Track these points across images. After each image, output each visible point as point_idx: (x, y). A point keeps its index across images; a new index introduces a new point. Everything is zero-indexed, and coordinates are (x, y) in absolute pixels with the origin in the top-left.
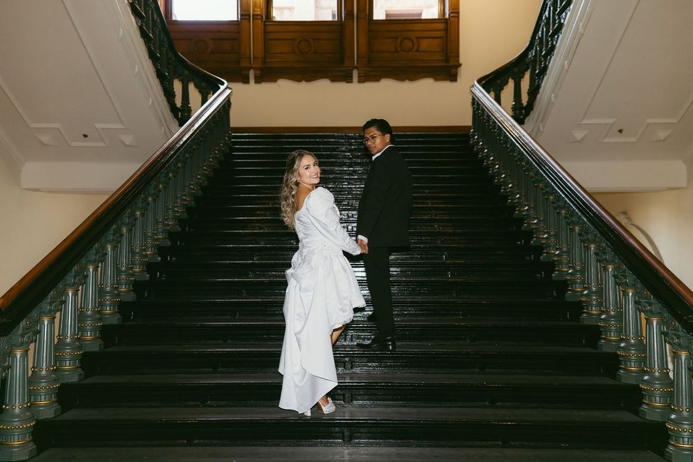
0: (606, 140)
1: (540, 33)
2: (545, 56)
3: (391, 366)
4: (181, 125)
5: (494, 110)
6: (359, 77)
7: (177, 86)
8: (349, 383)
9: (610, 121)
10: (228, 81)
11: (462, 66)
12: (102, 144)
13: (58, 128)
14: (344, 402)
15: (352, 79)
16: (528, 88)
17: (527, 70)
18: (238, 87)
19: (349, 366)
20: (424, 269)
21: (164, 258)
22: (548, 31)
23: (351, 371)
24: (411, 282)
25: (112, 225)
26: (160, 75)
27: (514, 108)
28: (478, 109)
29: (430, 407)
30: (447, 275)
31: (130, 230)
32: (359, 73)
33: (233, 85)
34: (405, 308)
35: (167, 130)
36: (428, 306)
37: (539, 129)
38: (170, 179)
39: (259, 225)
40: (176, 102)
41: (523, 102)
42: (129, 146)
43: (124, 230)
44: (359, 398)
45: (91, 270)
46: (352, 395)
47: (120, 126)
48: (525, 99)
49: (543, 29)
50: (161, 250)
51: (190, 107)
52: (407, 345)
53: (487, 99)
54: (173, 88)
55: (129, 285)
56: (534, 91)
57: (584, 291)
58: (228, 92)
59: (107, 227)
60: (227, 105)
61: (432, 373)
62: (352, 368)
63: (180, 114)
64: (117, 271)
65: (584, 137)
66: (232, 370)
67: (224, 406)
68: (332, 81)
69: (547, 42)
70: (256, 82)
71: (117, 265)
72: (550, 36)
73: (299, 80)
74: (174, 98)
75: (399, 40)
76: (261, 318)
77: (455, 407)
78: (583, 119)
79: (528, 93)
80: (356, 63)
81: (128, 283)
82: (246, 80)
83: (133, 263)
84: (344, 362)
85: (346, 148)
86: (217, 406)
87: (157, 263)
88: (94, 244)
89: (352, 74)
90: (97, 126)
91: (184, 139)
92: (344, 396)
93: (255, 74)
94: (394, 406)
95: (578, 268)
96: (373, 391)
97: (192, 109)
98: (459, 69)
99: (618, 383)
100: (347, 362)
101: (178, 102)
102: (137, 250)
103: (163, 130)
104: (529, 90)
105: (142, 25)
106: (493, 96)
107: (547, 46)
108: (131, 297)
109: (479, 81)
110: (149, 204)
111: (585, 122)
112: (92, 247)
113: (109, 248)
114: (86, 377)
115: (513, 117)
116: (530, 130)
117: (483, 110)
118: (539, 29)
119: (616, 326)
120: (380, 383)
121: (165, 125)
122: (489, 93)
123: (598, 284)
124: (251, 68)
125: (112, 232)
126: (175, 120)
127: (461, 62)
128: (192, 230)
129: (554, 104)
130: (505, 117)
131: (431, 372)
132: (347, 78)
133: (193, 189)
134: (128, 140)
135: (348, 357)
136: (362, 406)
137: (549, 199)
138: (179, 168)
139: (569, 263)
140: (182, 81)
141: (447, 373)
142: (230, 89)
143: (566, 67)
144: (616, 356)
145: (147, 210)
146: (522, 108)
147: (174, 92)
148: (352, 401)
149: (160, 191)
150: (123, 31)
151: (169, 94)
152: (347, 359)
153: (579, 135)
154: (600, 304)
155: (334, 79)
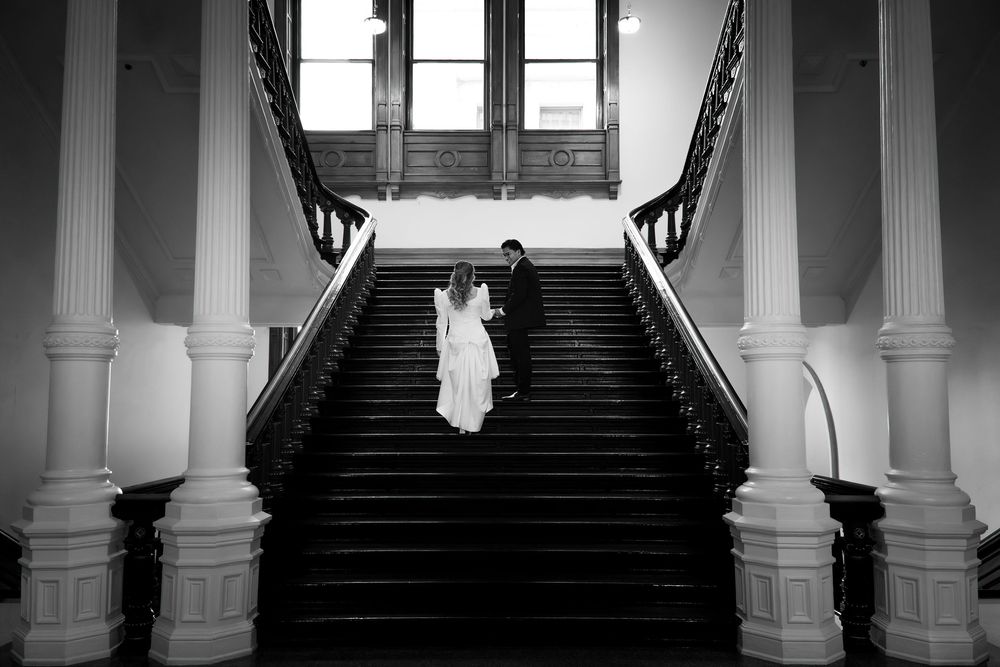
2: (695, 194)
6: (508, 193)
7: (320, 216)
11: (622, 184)
15: (500, 196)
16: (682, 220)
17: (679, 204)
22: (702, 151)
27: (668, 241)
32: (508, 190)
41: (677, 235)
48: (679, 232)
49: (698, 148)
51: (332, 238)
54: (316, 218)
58: (373, 224)
63: (321, 246)
68: (479, 197)
69: (696, 180)
70: (393, 199)
73: (443, 197)
74: (317, 229)
75: (553, 152)
80: (504, 178)
82: (382, 197)
89: (500, 190)
93: (392, 190)
98: (619, 186)
101: (320, 233)
104: (682, 223)
107: (701, 164)
109: (632, 214)
118: (694, 149)
124: (388, 183)
127: (621, 179)
129: (702, 242)
132: (495, 195)
140: (323, 209)
146: (676, 241)
147: (317, 224)
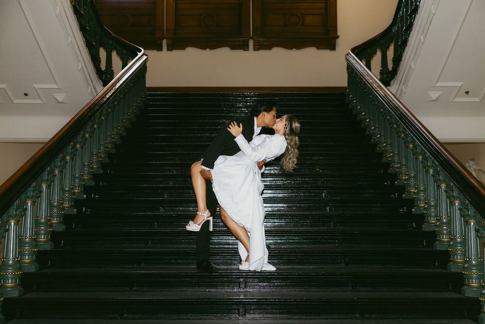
0: (457, 100)
1: (401, 12)
2: (406, 31)
3: (278, 286)
4: (105, 85)
5: (365, 74)
6: (254, 45)
7: (103, 54)
8: (243, 299)
9: (459, 84)
10: (144, 49)
11: (340, 37)
12: (39, 101)
13: (4, 89)
14: (239, 315)
15: (248, 48)
16: (393, 56)
17: (391, 42)
18: (153, 53)
19: (243, 286)
20: (307, 205)
21: (89, 196)
22: (407, 11)
23: (245, 290)
24: (295, 215)
25: (47, 167)
26: (89, 45)
27: (382, 73)
28: (352, 73)
29: (310, 319)
30: (326, 210)
31: (61, 172)
32: (254, 43)
33: (148, 52)
34: (291, 238)
35: (93, 90)
36: (310, 235)
37: (402, 90)
38: (95, 129)
39: (169, 168)
40: (101, 66)
41: (389, 68)
42: (61, 103)
43: (57, 172)
44: (252, 312)
45: (29, 204)
46: (245, 310)
47: (55, 86)
48: (390, 66)
49: (403, 10)
50: (86, 189)
51: (113, 70)
52: (292, 268)
53: (360, 65)
54: (99, 55)
55: (60, 217)
56: (398, 59)
57: (437, 222)
58: (145, 57)
59: (43, 169)
60: (143, 69)
61: (313, 291)
62: (245, 288)
63: (104, 75)
64: (51, 206)
65: (439, 96)
66: (145, 289)
67: (138, 319)
68: (232, 49)
69: (407, 20)
70: (168, 50)
71: (50, 201)
72: (409, 15)
73: (204, 48)
74: (100, 63)
75: (288, 16)
76: (170, 246)
77: (330, 319)
78: (437, 83)
79: (392, 61)
80: (251, 35)
81: (59, 216)
82: (159, 48)
83: (63, 200)
84: (239, 283)
85: (243, 105)
86: (133, 319)
87: (84, 199)
88: (32, 183)
89: (248, 43)
90: (37, 86)
91: (108, 96)
92: (239, 310)
93: (167, 43)
94: (280, 319)
95: (432, 203)
96: (263, 306)
97: (114, 72)
98: (337, 40)
99: (463, 297)
100: (242, 282)
101: (103, 66)
102: (67, 189)
103: (90, 89)
104: (393, 58)
105: (75, 4)
106: (364, 62)
107: (407, 22)
108: (62, 228)
109: (353, 50)
110: (77, 150)
111: (439, 84)
112: (30, 185)
113: (44, 186)
114: (25, 294)
115: (380, 80)
116: (395, 91)
117: (356, 74)
118: (400, 10)
119: (462, 250)
120: (269, 299)
121: (92, 86)
122: (361, 60)
123: (448, 217)
124: (164, 39)
125: (47, 173)
126: (100, 81)
127: (338, 34)
128: (112, 172)
129: (414, 70)
130: (374, 80)
131: (311, 290)
132: (244, 47)
133: (114, 138)
134: (60, 97)
135: (242, 278)
136: (253, 319)
137: (410, 147)
138: (102, 120)
139: (425, 200)
140: (106, 49)
141: (325, 291)
142: (146, 55)
143: (422, 40)
144: (461, 274)
145: (75, 155)
146: (388, 72)
147: (100, 58)
148: (245, 314)
149: (86, 139)
150: (60, 9)
151: (95, 60)
152: (242, 280)
153: (434, 95)
154: (449, 233)
155: (233, 48)
